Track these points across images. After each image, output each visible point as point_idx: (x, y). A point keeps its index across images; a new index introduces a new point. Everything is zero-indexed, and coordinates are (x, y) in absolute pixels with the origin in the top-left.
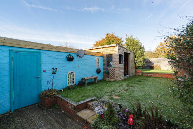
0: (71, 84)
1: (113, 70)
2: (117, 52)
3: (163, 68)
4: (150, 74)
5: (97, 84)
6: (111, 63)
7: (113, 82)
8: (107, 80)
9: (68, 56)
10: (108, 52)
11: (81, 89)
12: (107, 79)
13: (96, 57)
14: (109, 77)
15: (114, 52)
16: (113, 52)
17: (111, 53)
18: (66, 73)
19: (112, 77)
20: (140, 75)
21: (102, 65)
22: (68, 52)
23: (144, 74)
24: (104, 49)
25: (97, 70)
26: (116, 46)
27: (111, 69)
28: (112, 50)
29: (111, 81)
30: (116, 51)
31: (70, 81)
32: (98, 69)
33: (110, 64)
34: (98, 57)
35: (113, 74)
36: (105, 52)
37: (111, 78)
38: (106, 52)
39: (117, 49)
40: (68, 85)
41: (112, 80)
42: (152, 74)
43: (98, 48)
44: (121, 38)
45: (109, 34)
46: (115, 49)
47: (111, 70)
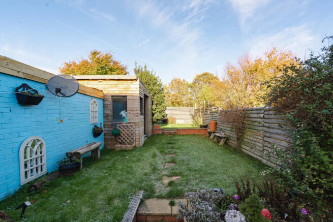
0: (35, 175)
1: (128, 127)
2: (138, 92)
3: (178, 121)
4: (174, 131)
5: (101, 159)
6: (123, 113)
7: (131, 150)
8: (118, 149)
9: (20, 88)
10: (116, 89)
11: (74, 181)
12: (117, 145)
13: (91, 98)
14: (120, 143)
15: (131, 92)
16: (128, 92)
17: (124, 92)
18: (17, 145)
19: (126, 141)
20: (160, 133)
21: (102, 117)
22: (21, 75)
23: (166, 131)
24: (105, 82)
25: (94, 130)
26: (136, 80)
27: (124, 125)
28: (126, 86)
29: (126, 151)
30: (135, 89)
31: (29, 168)
32: (96, 126)
33: (121, 116)
34: (94, 100)
35: (128, 135)
36: (109, 90)
37: (126, 144)
38: (112, 89)
39: (138, 86)
40: (24, 181)
41: (129, 147)
42: (176, 131)
43: (88, 80)
44: (125, 66)
45: (99, 53)
46: (132, 86)
47: (124, 127)
